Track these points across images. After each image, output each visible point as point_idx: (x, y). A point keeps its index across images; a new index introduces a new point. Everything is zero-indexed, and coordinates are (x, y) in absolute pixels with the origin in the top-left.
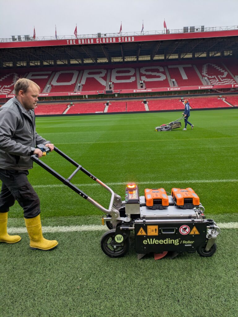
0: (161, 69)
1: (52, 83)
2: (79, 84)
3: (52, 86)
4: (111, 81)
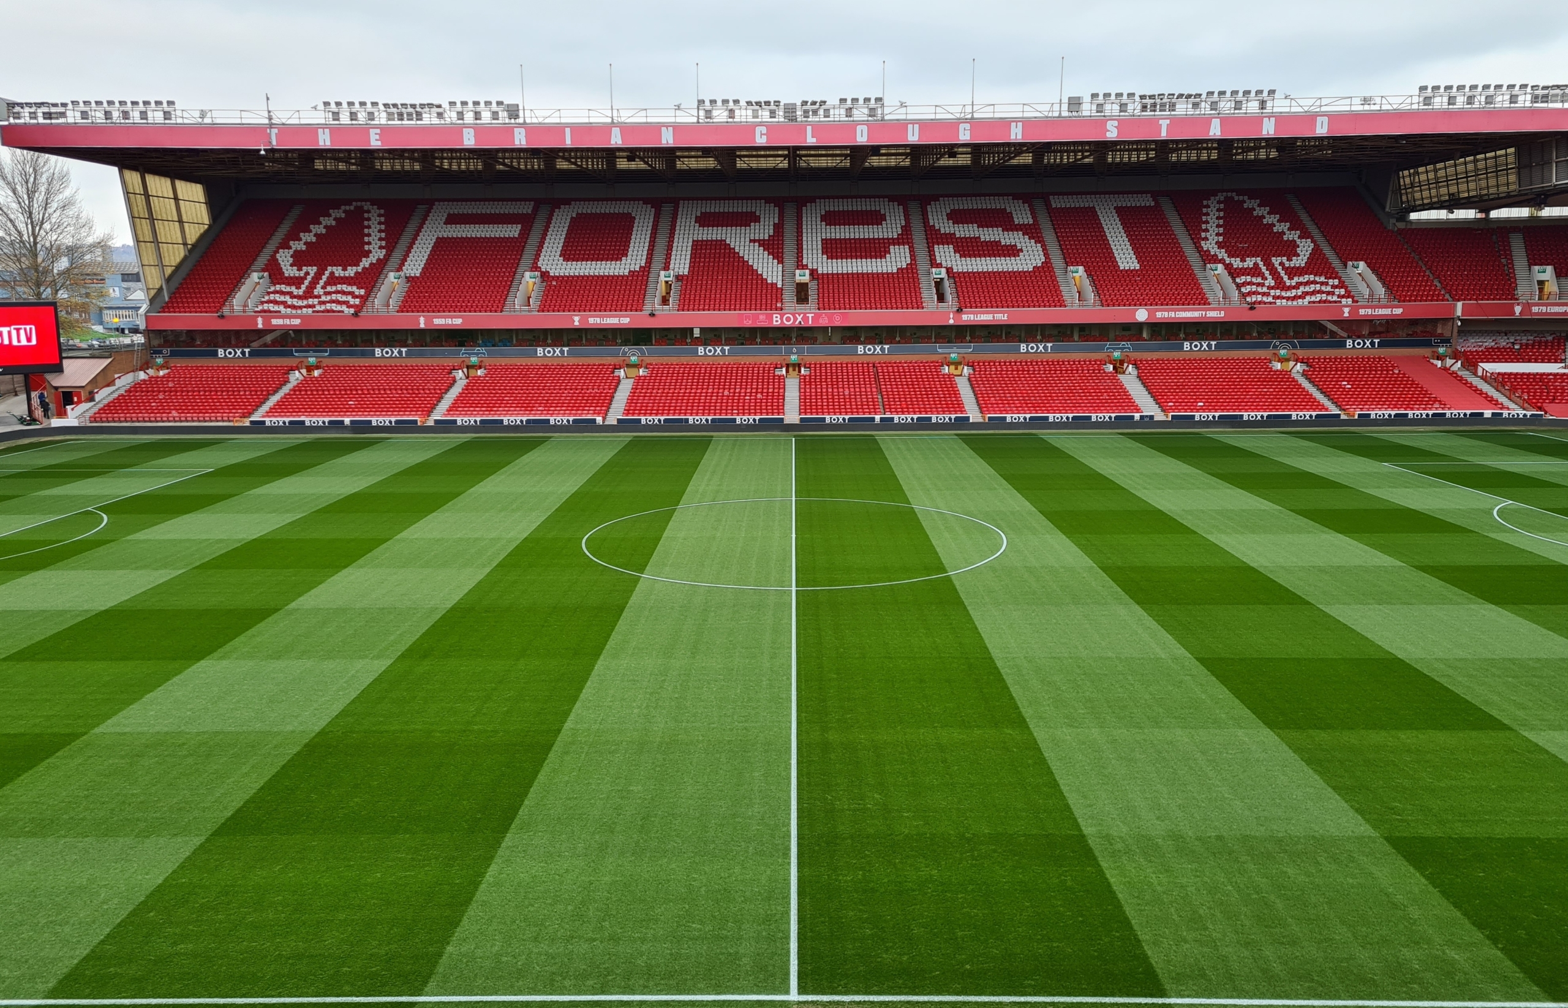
0: (1022, 216)
1: (544, 263)
2: (662, 272)
3: (545, 275)
4: (804, 262)
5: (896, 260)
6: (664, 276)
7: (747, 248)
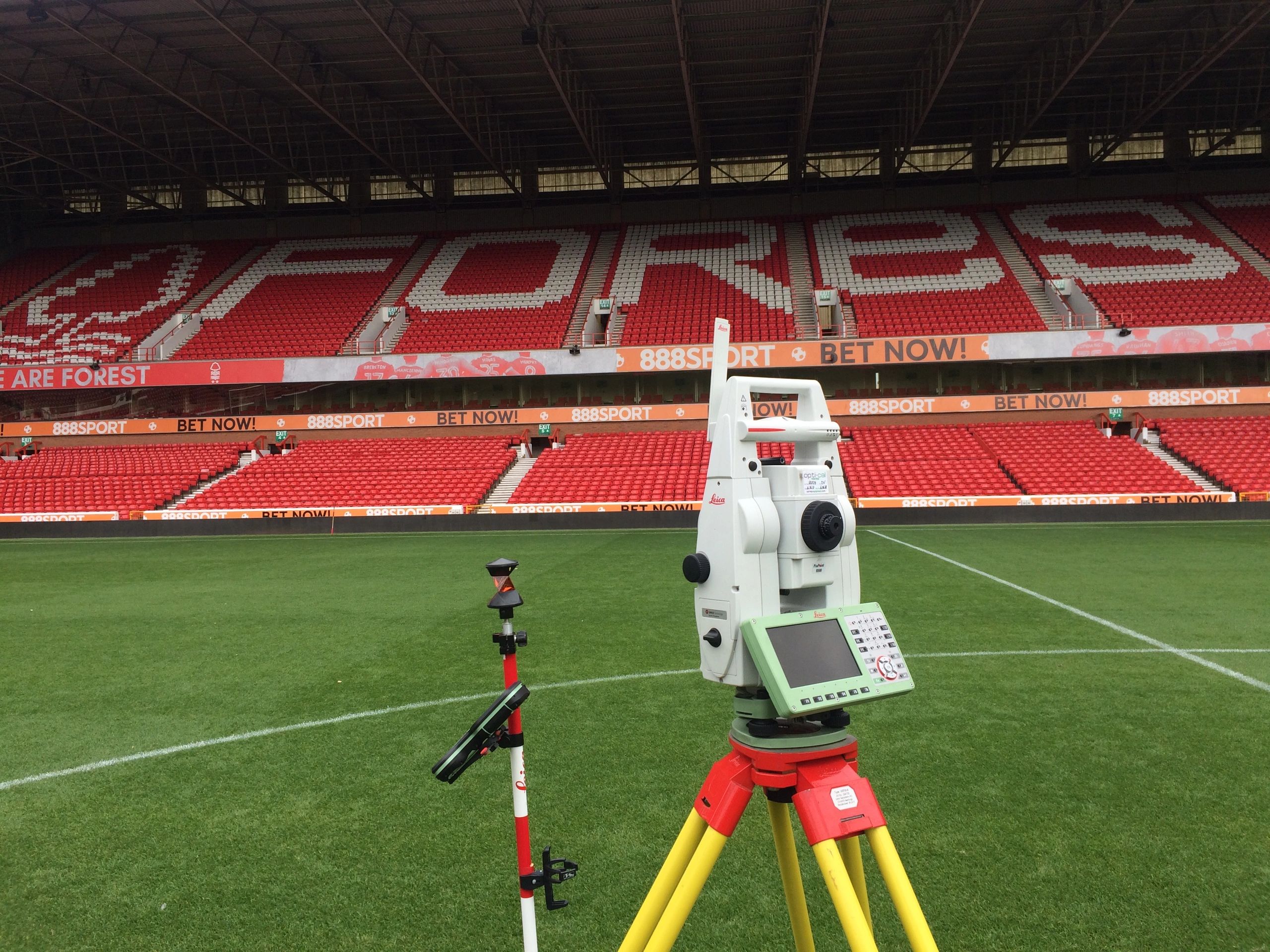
0: (1170, 217)
1: (413, 299)
2: (597, 303)
3: (412, 313)
4: (826, 282)
5: (980, 275)
6: (598, 307)
7: (731, 270)
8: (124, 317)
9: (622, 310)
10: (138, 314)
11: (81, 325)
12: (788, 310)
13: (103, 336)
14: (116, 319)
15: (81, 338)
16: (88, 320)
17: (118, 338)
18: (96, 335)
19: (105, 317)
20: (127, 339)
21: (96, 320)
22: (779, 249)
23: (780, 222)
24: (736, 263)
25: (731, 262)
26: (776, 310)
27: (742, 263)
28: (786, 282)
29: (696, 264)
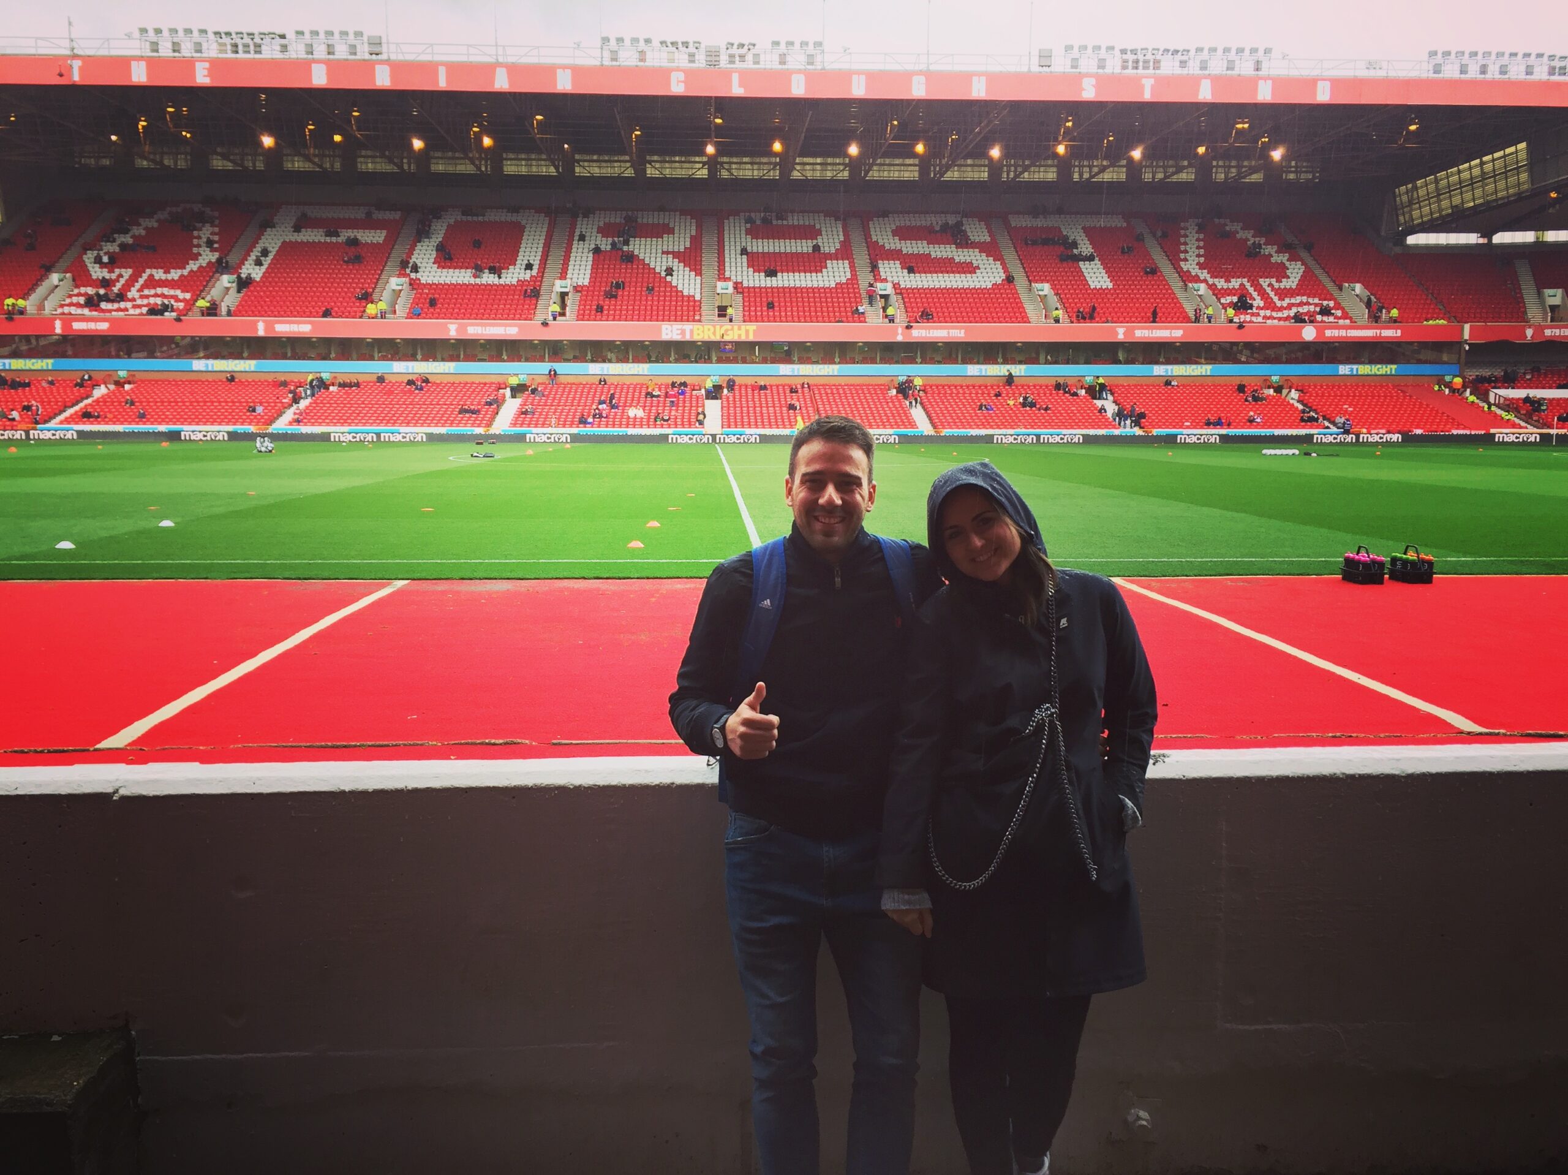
0: (978, 233)
2: (557, 283)
3: (415, 284)
4: (727, 274)
5: (835, 274)
6: (559, 286)
7: (659, 259)
8: (175, 274)
9: (577, 289)
10: (185, 272)
11: (141, 281)
12: (698, 297)
13: (166, 291)
14: (169, 277)
15: (146, 292)
16: (145, 276)
17: (178, 293)
18: (159, 291)
19: (159, 274)
20: (188, 296)
21: (151, 276)
22: (696, 241)
23: (699, 216)
24: (663, 253)
25: (660, 251)
26: (689, 297)
27: (668, 253)
28: (699, 273)
29: (633, 252)
